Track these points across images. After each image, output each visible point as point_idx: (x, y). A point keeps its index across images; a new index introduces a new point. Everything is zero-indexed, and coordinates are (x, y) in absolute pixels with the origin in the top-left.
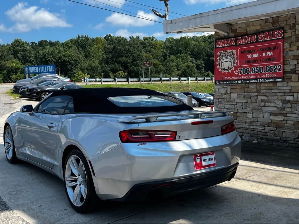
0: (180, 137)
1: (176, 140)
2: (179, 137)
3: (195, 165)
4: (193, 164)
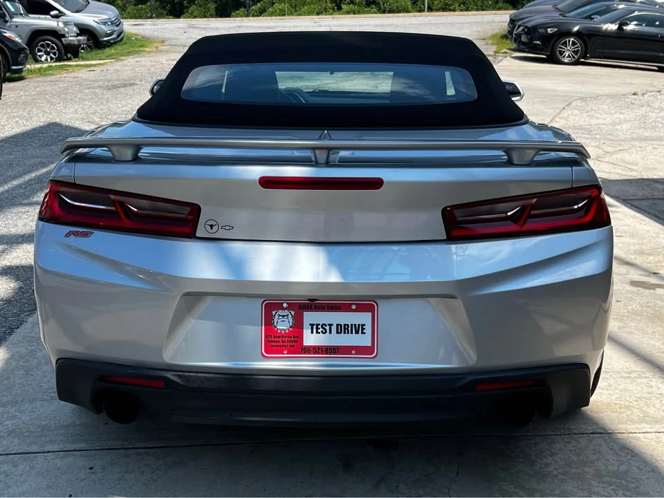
0: (215, 228)
1: (197, 235)
2: (208, 228)
3: (266, 337)
4: (255, 333)
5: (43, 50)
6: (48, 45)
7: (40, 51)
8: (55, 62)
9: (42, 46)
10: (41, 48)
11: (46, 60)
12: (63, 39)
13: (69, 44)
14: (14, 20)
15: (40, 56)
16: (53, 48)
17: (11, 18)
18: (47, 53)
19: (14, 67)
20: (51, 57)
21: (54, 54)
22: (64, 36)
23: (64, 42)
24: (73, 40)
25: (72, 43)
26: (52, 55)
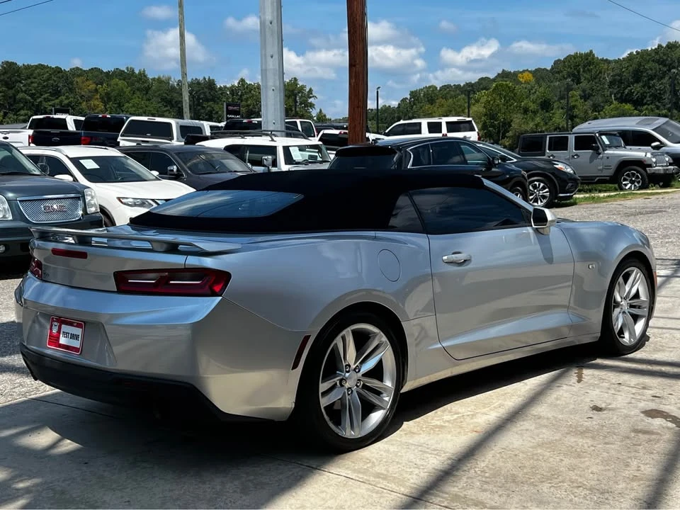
0: (44, 273)
1: (42, 279)
3: (49, 335)
5: (629, 179)
6: (633, 174)
7: (625, 180)
8: (638, 190)
9: (628, 175)
10: (627, 178)
11: (630, 188)
12: (647, 169)
13: (654, 173)
14: (606, 152)
15: (626, 185)
16: (638, 177)
17: (604, 151)
18: (632, 182)
19: (561, 195)
20: (635, 186)
21: (638, 182)
22: (650, 166)
23: (649, 172)
24: (659, 170)
25: (657, 172)
26: (636, 184)
